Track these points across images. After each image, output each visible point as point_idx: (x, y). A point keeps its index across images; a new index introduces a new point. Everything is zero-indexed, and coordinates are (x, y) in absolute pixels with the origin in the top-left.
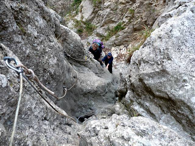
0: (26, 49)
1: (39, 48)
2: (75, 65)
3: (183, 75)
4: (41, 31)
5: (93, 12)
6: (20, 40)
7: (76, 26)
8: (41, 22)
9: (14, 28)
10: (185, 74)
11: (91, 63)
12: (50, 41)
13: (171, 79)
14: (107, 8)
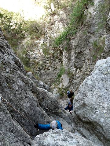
0: (11, 96)
1: (18, 96)
2: (52, 116)
3: (95, 105)
4: (20, 87)
5: (69, 82)
6: (8, 91)
7: (59, 92)
8: (21, 83)
9: (5, 85)
10: (96, 104)
11: (64, 114)
12: (27, 94)
13: (89, 108)
14: (78, 78)
